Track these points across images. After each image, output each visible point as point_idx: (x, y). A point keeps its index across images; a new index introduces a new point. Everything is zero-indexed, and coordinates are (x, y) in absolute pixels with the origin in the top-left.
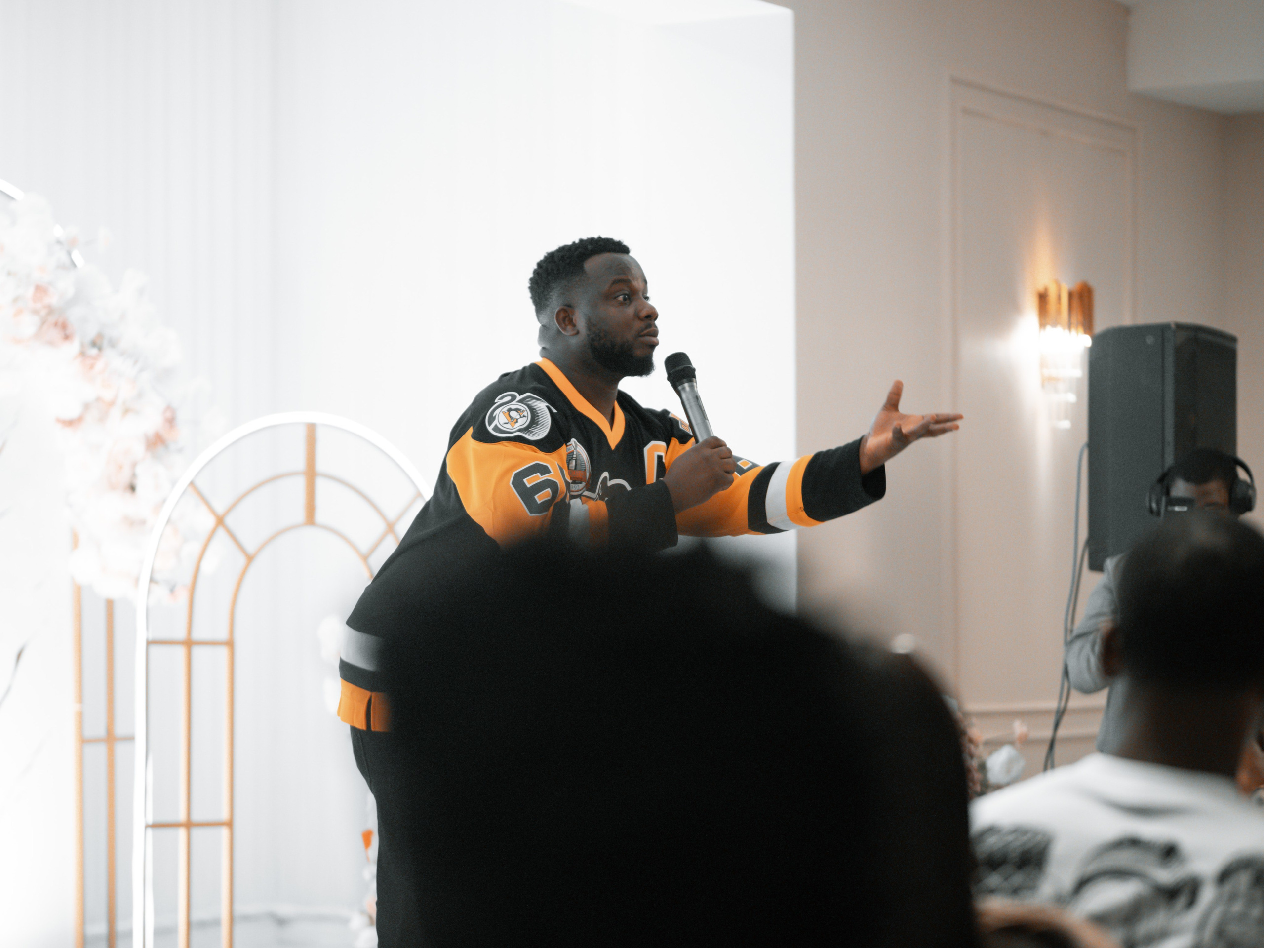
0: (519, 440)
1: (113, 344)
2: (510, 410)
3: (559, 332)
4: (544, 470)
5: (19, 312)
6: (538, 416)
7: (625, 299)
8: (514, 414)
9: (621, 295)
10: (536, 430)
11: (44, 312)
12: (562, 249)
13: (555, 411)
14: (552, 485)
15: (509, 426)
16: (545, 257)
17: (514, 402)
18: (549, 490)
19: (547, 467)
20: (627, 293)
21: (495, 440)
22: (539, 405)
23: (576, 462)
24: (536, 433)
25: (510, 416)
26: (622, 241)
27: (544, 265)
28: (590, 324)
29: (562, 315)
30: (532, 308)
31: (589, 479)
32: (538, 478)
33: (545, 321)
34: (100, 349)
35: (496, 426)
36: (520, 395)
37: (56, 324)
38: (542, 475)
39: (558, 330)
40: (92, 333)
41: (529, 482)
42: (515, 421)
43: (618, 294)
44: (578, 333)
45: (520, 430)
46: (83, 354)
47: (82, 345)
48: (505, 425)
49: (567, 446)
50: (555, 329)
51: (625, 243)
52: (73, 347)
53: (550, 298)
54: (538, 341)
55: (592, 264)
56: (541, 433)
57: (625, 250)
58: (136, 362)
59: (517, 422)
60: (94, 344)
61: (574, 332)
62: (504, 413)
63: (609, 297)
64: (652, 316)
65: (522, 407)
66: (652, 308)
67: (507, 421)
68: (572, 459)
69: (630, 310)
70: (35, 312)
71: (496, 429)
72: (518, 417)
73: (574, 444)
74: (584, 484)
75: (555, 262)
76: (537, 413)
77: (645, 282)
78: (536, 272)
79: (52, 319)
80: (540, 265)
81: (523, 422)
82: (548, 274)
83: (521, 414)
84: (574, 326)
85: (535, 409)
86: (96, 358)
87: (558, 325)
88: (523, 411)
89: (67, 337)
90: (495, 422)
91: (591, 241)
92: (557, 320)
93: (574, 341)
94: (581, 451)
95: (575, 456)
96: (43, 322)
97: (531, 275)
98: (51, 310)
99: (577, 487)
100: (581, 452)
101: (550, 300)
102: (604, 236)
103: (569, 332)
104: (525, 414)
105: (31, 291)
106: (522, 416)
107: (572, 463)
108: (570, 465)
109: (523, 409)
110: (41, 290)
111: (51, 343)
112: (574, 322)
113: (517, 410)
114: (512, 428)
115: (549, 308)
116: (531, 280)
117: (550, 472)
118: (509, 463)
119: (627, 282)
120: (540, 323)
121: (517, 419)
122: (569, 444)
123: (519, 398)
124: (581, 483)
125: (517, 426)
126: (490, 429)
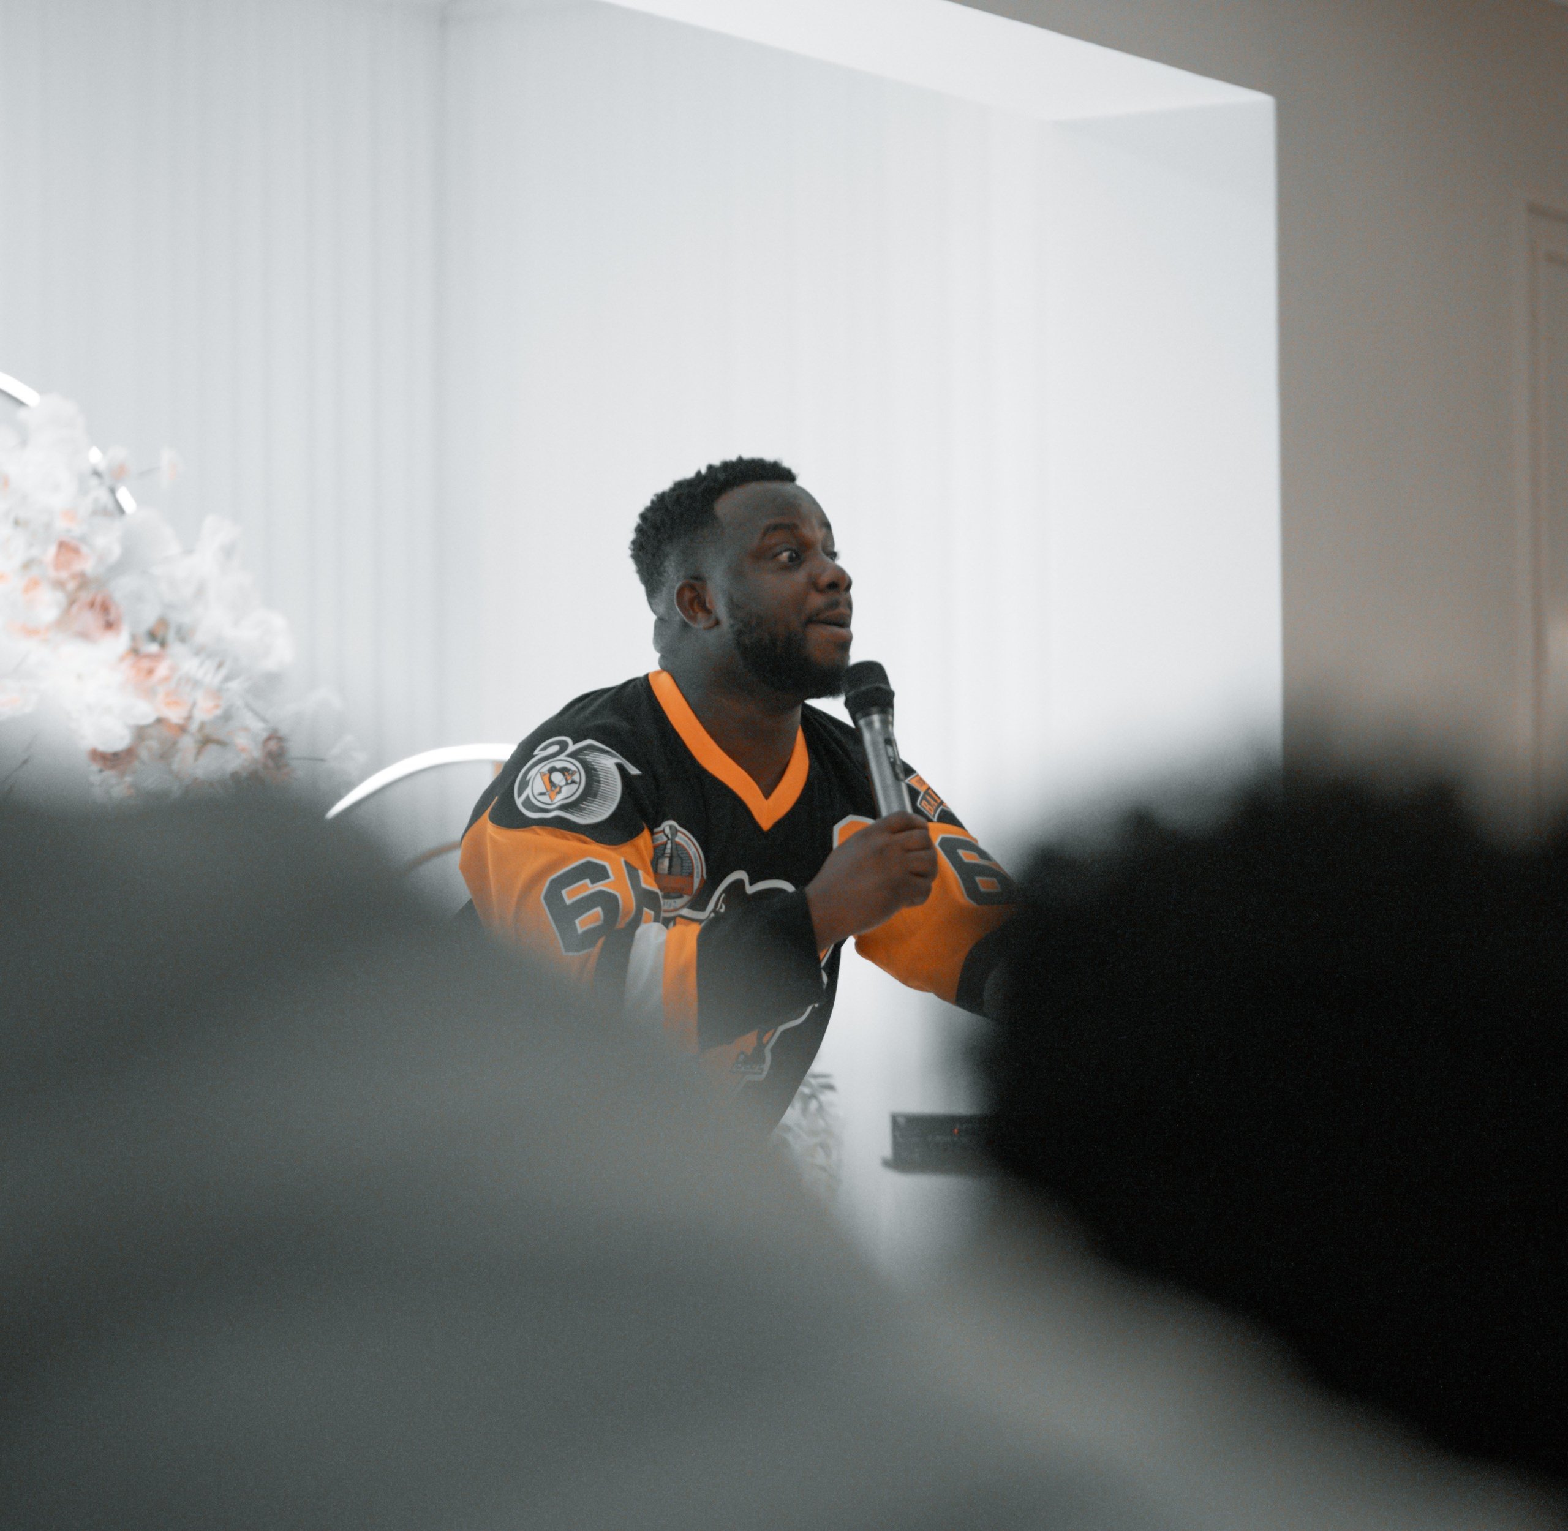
0: (560, 824)
1: (183, 636)
2: (553, 770)
3: (685, 626)
4: (597, 873)
5: (33, 584)
6: (599, 782)
7: (791, 559)
8: (557, 778)
9: (785, 550)
10: (593, 807)
11: (71, 585)
12: (680, 486)
13: (634, 771)
14: (608, 901)
15: (545, 799)
16: (653, 502)
17: (562, 757)
18: (599, 909)
19: (604, 868)
20: (794, 547)
21: (524, 823)
22: (603, 761)
23: (671, 861)
24: (592, 812)
25: (551, 782)
26: (779, 461)
27: (649, 515)
28: (734, 607)
29: (688, 595)
30: (641, 589)
31: (699, 889)
32: (585, 886)
33: (662, 609)
34: (163, 644)
35: (528, 798)
36: (575, 742)
37: (92, 605)
38: (593, 882)
39: (684, 622)
40: (149, 618)
41: (570, 895)
42: (558, 789)
43: (778, 549)
44: (717, 623)
45: (563, 807)
46: (135, 652)
47: (134, 638)
48: (541, 798)
49: (652, 833)
50: (678, 618)
51: (786, 463)
52: (120, 642)
53: (665, 572)
54: (654, 644)
55: (727, 506)
56: (601, 811)
57: (787, 476)
58: (220, 665)
59: (559, 792)
60: (152, 636)
61: (712, 622)
62: (543, 775)
63: (762, 555)
64: (840, 584)
65: (574, 765)
66: (841, 573)
67: (544, 790)
68: (663, 855)
69: (800, 576)
70: (59, 584)
71: (527, 803)
72: (563, 783)
73: (667, 831)
74: (686, 899)
75: (667, 509)
76: (597, 776)
77: (827, 526)
78: (639, 530)
79: (85, 596)
80: (643, 516)
81: (568, 792)
82: (658, 529)
83: (569, 777)
84: (708, 612)
85: (595, 770)
86: (156, 658)
87: (682, 615)
88: (574, 773)
89: (109, 625)
90: (528, 791)
91: (726, 466)
92: (679, 604)
93: (711, 637)
94: (686, 840)
95: (668, 851)
96: (72, 602)
97: (631, 536)
98: (84, 581)
99: (673, 904)
100: (684, 844)
101: (666, 575)
102: (747, 456)
103: (701, 623)
104: (576, 777)
105: (52, 550)
106: (569, 781)
107: (662, 863)
108: (660, 866)
109: (573, 768)
110: (67, 549)
111: (84, 635)
112: (708, 605)
113: (564, 771)
114: (549, 802)
115: (665, 588)
116: (634, 542)
117: (607, 876)
118: (542, 860)
119: (792, 528)
120: (655, 612)
121: (561, 787)
122: (656, 830)
123: (572, 747)
124: (681, 896)
125: (559, 799)
126: (519, 802)
